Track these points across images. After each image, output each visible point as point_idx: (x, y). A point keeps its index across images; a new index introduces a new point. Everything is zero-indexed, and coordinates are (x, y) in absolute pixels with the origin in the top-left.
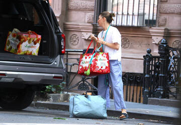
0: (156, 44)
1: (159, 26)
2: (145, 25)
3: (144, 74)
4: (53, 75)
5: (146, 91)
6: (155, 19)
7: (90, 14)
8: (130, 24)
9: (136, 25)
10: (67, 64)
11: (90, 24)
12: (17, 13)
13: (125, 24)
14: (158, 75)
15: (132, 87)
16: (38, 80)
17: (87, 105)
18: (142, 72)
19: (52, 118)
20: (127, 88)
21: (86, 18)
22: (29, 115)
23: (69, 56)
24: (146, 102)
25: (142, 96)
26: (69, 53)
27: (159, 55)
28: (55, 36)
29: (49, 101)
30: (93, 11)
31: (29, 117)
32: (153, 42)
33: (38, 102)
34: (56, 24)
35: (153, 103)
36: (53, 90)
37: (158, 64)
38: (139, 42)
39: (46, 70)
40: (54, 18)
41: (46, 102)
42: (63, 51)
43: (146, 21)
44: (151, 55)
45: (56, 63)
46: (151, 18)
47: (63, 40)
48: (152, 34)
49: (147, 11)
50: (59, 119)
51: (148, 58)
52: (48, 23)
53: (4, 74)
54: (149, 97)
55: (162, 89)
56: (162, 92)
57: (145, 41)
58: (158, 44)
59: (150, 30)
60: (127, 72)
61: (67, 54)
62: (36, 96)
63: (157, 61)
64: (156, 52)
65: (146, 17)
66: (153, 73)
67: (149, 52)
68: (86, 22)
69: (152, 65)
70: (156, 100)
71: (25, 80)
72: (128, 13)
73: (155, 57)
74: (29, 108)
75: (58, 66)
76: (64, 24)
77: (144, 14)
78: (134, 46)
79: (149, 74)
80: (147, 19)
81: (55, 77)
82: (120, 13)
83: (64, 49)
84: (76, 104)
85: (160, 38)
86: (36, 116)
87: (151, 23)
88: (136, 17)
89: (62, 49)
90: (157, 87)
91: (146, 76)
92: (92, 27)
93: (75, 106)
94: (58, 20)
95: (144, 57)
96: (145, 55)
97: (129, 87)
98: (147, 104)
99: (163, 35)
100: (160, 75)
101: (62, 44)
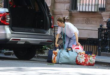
0: (105, 22)
1: (107, 11)
2: (99, 11)
3: (99, 39)
4: (47, 40)
5: (99, 48)
6: (104, 7)
7: (67, 5)
8: (90, 10)
9: (93, 11)
10: (54, 34)
11: (68, 11)
12: (26, 5)
13: (88, 11)
14: (106, 39)
15: (92, 46)
16: (38, 43)
17: (67, 58)
18: (97, 38)
19: (46, 64)
20: (89, 47)
21: (65, 7)
22: (33, 62)
23: (55, 29)
24: (99, 55)
25: (97, 51)
26: (55, 27)
27: (107, 28)
28: (48, 18)
29: (44, 54)
30: (69, 3)
31: (34, 64)
32: (104, 21)
33: (38, 55)
34: (48, 11)
35: (104, 55)
36: (47, 48)
37: (106, 33)
38: (95, 21)
39: (43, 37)
40: (47, 7)
41: (43, 55)
42: (52, 26)
43: (100, 8)
44: (102, 28)
45: (48, 33)
46: (102, 7)
47: (52, 20)
48: (103, 16)
49: (100, 3)
50: (50, 64)
51: (101, 30)
52: (44, 11)
53: (19, 40)
54: (101, 52)
55: (109, 47)
56: (109, 49)
57: (99, 20)
58: (107, 22)
59: (102, 14)
60: (88, 38)
61: (55, 28)
62: (37, 52)
63: (106, 31)
64: (105, 26)
65: (100, 6)
66: (103, 38)
67: (101, 26)
68: (65, 9)
69: (103, 34)
70: (105, 54)
71: (31, 43)
72: (89, 4)
73: (105, 29)
74: (33, 59)
75: (49, 35)
76: (53, 11)
77: (98, 4)
78: (93, 23)
79: (101, 39)
80: (100, 7)
81: (48, 41)
82: (85, 4)
83: (53, 25)
84: (61, 57)
85: (108, 18)
86: (37, 63)
87: (102, 10)
88: (94, 6)
89: (52, 25)
90: (106, 46)
91: (100, 40)
92: (69, 12)
93: (60, 58)
94: (49, 9)
95: (98, 29)
96: (99, 28)
97: (90, 46)
98: (100, 56)
99: (109, 16)
100: (108, 39)
101: (52, 22)
